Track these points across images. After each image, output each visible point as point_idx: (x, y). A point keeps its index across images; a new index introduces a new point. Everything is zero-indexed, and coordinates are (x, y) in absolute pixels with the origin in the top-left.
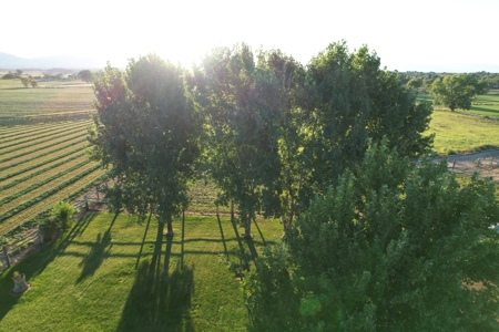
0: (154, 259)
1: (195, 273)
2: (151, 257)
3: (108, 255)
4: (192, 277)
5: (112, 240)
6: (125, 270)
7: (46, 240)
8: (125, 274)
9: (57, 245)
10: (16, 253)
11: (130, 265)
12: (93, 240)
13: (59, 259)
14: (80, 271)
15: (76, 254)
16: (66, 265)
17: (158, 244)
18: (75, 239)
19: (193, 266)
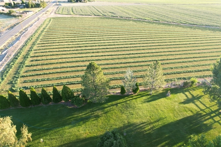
0: (205, 115)
1: (212, 130)
2: (205, 114)
3: (194, 103)
4: (209, 130)
5: (200, 100)
6: (193, 110)
7: (183, 86)
8: (192, 111)
9: (185, 90)
10: (174, 85)
11: (196, 110)
12: (195, 95)
13: (182, 94)
14: (183, 101)
15: (187, 96)
16: (181, 97)
17: (213, 112)
18: (190, 91)
19: (215, 128)
